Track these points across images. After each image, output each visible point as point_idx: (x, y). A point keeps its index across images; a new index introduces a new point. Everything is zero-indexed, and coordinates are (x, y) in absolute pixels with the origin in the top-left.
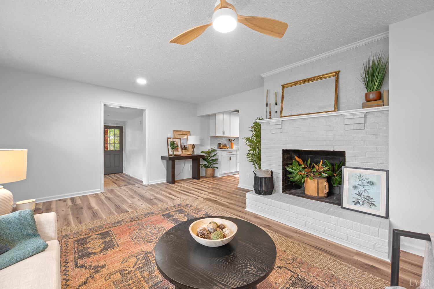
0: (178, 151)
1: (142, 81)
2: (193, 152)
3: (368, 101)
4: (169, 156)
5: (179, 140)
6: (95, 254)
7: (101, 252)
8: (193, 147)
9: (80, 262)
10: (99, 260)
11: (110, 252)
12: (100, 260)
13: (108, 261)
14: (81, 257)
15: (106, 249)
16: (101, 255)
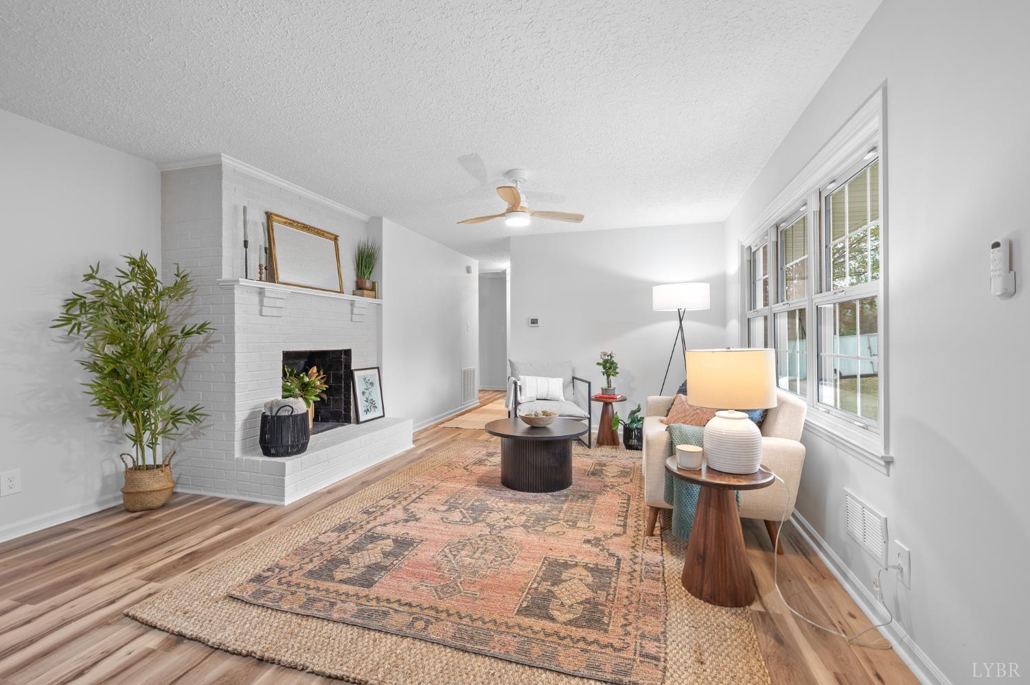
3: (360, 288)
6: (586, 567)
7: (576, 565)
9: (612, 563)
10: (588, 553)
11: (564, 557)
12: (586, 552)
13: (576, 544)
14: (608, 572)
15: (566, 565)
16: (579, 558)
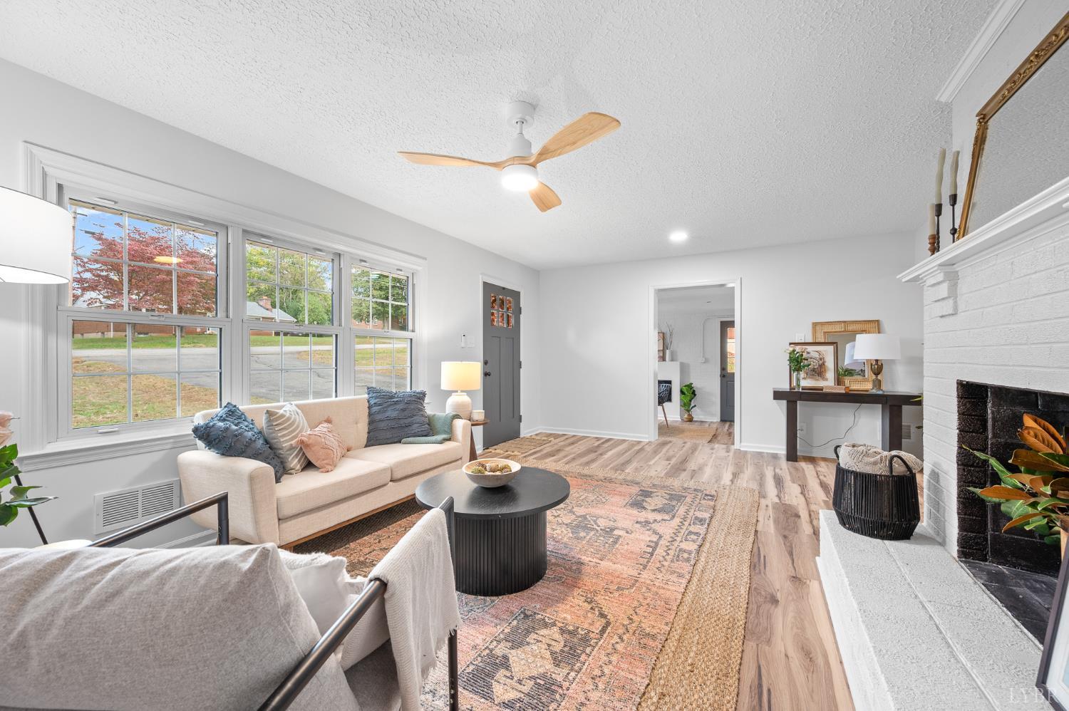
0: (825, 379)
1: (679, 237)
2: (878, 384)
4: (790, 389)
5: (831, 349)
8: (878, 367)
